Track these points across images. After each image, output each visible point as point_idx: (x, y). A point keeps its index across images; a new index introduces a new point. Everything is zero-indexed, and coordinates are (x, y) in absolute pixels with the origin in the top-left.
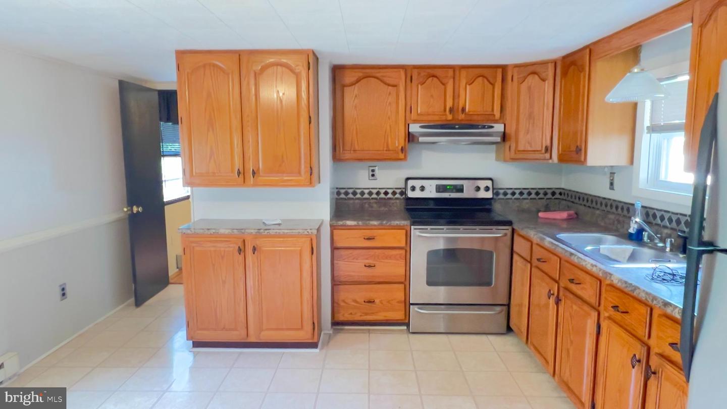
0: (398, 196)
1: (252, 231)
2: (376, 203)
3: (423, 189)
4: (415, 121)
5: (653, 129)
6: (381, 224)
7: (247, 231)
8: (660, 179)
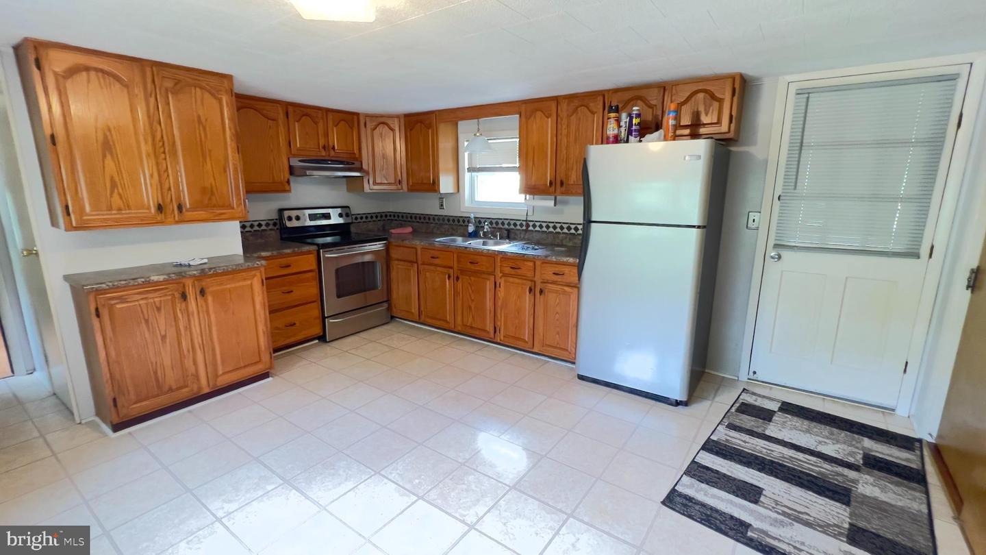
0: (271, 227)
1: (195, 272)
2: (252, 235)
3: (298, 218)
4: (295, 156)
5: (471, 170)
6: (294, 251)
7: (188, 273)
8: (476, 200)
